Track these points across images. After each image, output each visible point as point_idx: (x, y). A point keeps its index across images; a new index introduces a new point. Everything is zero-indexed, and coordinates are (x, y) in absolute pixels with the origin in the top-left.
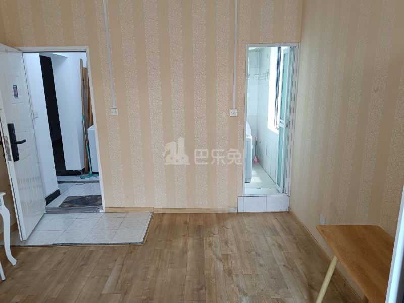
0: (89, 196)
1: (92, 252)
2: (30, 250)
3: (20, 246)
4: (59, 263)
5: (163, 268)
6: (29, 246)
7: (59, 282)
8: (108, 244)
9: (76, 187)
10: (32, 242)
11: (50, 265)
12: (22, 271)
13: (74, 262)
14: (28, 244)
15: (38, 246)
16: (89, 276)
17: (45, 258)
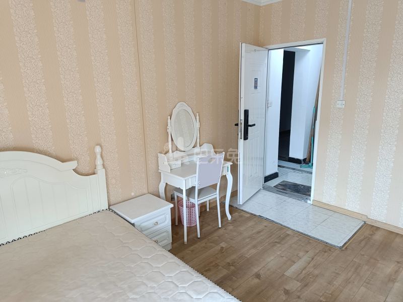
0: (302, 185)
1: (288, 235)
2: (242, 213)
3: (236, 208)
4: (259, 232)
5: (356, 283)
6: (243, 210)
7: (254, 247)
8: (305, 234)
9: (294, 173)
10: (245, 208)
11: (252, 230)
12: (232, 227)
13: (270, 236)
14: (242, 208)
15: (248, 213)
16: (279, 254)
17: (251, 223)
